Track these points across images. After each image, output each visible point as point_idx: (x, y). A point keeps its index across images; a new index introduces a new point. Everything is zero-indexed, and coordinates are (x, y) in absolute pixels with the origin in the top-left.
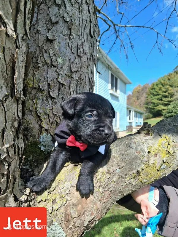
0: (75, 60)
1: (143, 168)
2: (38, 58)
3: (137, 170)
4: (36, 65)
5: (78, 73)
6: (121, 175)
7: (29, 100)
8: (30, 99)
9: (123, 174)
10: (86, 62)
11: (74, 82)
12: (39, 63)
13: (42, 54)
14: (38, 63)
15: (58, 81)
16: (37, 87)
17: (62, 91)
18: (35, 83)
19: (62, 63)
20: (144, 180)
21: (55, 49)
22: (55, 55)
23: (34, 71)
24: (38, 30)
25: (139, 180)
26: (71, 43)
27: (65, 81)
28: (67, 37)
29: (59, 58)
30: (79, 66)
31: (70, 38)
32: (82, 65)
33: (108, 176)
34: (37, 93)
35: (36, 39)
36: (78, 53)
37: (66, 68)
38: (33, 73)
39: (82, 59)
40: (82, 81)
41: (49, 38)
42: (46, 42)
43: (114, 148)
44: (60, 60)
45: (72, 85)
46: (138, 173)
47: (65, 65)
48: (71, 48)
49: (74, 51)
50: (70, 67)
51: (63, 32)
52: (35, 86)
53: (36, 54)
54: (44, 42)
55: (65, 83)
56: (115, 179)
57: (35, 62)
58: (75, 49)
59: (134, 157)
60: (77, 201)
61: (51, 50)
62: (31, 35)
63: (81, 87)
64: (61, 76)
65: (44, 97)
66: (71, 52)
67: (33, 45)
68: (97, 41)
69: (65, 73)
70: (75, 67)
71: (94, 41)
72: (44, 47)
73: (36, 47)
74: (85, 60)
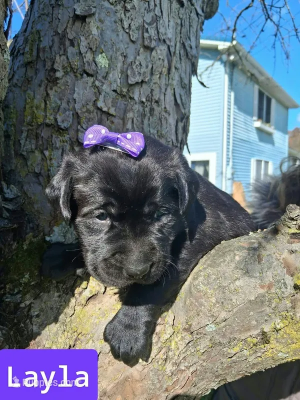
0: (138, 58)
1: (278, 327)
2: (55, 59)
3: (262, 329)
4: (52, 74)
5: (144, 86)
6: (218, 338)
7: (36, 152)
8: (36, 148)
9: (224, 336)
10: (163, 60)
11: (134, 108)
12: (58, 71)
13: (65, 50)
14: (55, 71)
15: (98, 108)
16: (53, 122)
18: (48, 114)
19: (107, 66)
20: (280, 354)
21: (91, 36)
22: (91, 49)
23: (46, 87)
25: (266, 353)
26: (127, 19)
27: (112, 106)
28: (119, 7)
29: (100, 55)
30: (146, 70)
31: (125, 7)
32: (154, 68)
33: (188, 337)
34: (52, 136)
35: (54, 19)
36: (145, 40)
37: (115, 76)
38: (45, 92)
39: (154, 53)
40: (155, 106)
41: (78, 13)
42: (74, 24)
44: (102, 61)
45: (130, 115)
46: (265, 338)
47: (114, 70)
48: (127, 31)
49: (135, 37)
50: (125, 73)
52: (47, 121)
53: (53, 51)
54: (68, 22)
55: (112, 111)
56: (202, 346)
57: (49, 68)
58: (137, 32)
59: (253, 298)
60: (112, 385)
61: (83, 38)
62: (45, 11)
63: (152, 118)
64: (105, 96)
65: (66, 144)
66: (128, 40)
67: (47, 32)
68: (197, 14)
69: (115, 89)
70: (137, 73)
71: (191, 15)
72: (67, 33)
73: (54, 35)
74: (160, 57)
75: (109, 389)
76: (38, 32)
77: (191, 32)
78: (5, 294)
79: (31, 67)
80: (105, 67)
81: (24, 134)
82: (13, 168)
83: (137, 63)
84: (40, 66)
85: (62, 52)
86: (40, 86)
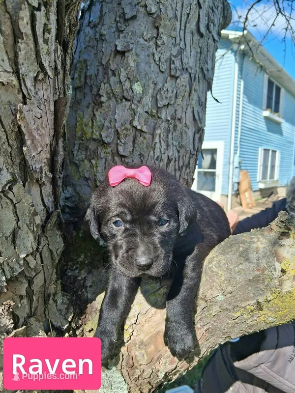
0: (166, 85)
1: (269, 299)
2: (100, 86)
3: (258, 300)
4: (97, 98)
5: (169, 107)
6: (225, 306)
7: (86, 161)
8: (86, 158)
9: (230, 304)
10: (186, 86)
11: (161, 126)
12: (103, 96)
13: (108, 79)
14: (100, 96)
15: (134, 127)
16: (98, 137)
17: (139, 143)
18: (94, 131)
19: (141, 92)
20: (270, 319)
21: (129, 68)
22: (129, 78)
23: (93, 109)
24: (101, 35)
25: (260, 318)
26: (158, 53)
27: (145, 124)
28: (151, 43)
30: (172, 95)
31: (156, 44)
32: (178, 93)
33: (204, 304)
34: (98, 148)
35: (99, 51)
36: (172, 70)
37: (148, 100)
38: (92, 113)
39: (178, 81)
40: (177, 122)
41: (119, 48)
42: (115, 57)
43: (217, 256)
44: (137, 88)
45: (158, 131)
46: (259, 306)
47: (146, 95)
48: (158, 63)
49: (164, 68)
50: (155, 98)
51: (145, 34)
52: (94, 136)
53: (98, 80)
54: (111, 55)
55: (144, 129)
56: (214, 311)
57: (95, 93)
58: (165, 64)
59: (251, 278)
60: (147, 337)
61: (122, 70)
62: (91, 44)
63: (175, 132)
64: (139, 116)
65: (108, 155)
66: (158, 70)
67: (93, 62)
68: (214, 40)
69: (147, 111)
70: (164, 97)
71: (209, 41)
72: (110, 65)
73: (98, 66)
74: (183, 84)
75: (145, 340)
76: (85, 61)
77: (208, 56)
78: (67, 270)
79: (80, 91)
80: (139, 93)
81: (76, 147)
82: (69, 173)
83: (165, 89)
84: (87, 90)
85: (105, 81)
86: (88, 107)
